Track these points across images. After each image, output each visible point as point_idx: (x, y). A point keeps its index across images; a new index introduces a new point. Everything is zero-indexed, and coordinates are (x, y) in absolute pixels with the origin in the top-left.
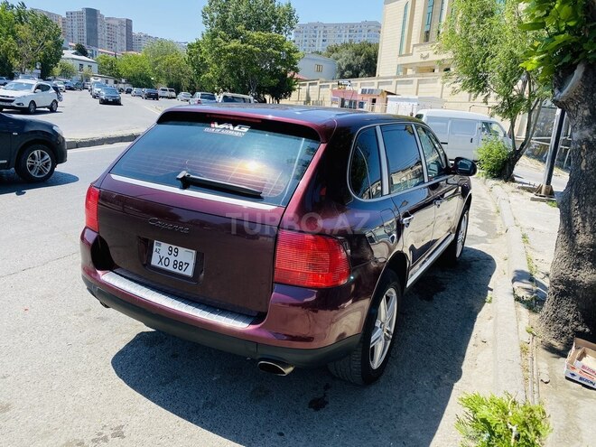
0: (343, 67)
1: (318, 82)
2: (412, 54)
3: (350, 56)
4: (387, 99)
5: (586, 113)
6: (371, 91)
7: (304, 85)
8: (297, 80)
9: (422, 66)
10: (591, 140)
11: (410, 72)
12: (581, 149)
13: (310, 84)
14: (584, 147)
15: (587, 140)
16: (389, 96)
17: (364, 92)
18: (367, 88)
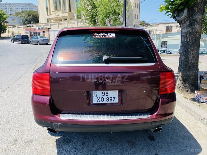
0: (24, 20)
1: (17, 26)
2: (52, 15)
3: (26, 16)
4: (49, 31)
5: (188, 23)
6: (42, 28)
7: (10, 27)
8: (7, 25)
9: (57, 19)
10: (190, 31)
11: (52, 21)
12: (187, 35)
13: (13, 27)
14: (188, 34)
15: (189, 32)
16: (49, 30)
17: (39, 29)
18: (40, 27)
